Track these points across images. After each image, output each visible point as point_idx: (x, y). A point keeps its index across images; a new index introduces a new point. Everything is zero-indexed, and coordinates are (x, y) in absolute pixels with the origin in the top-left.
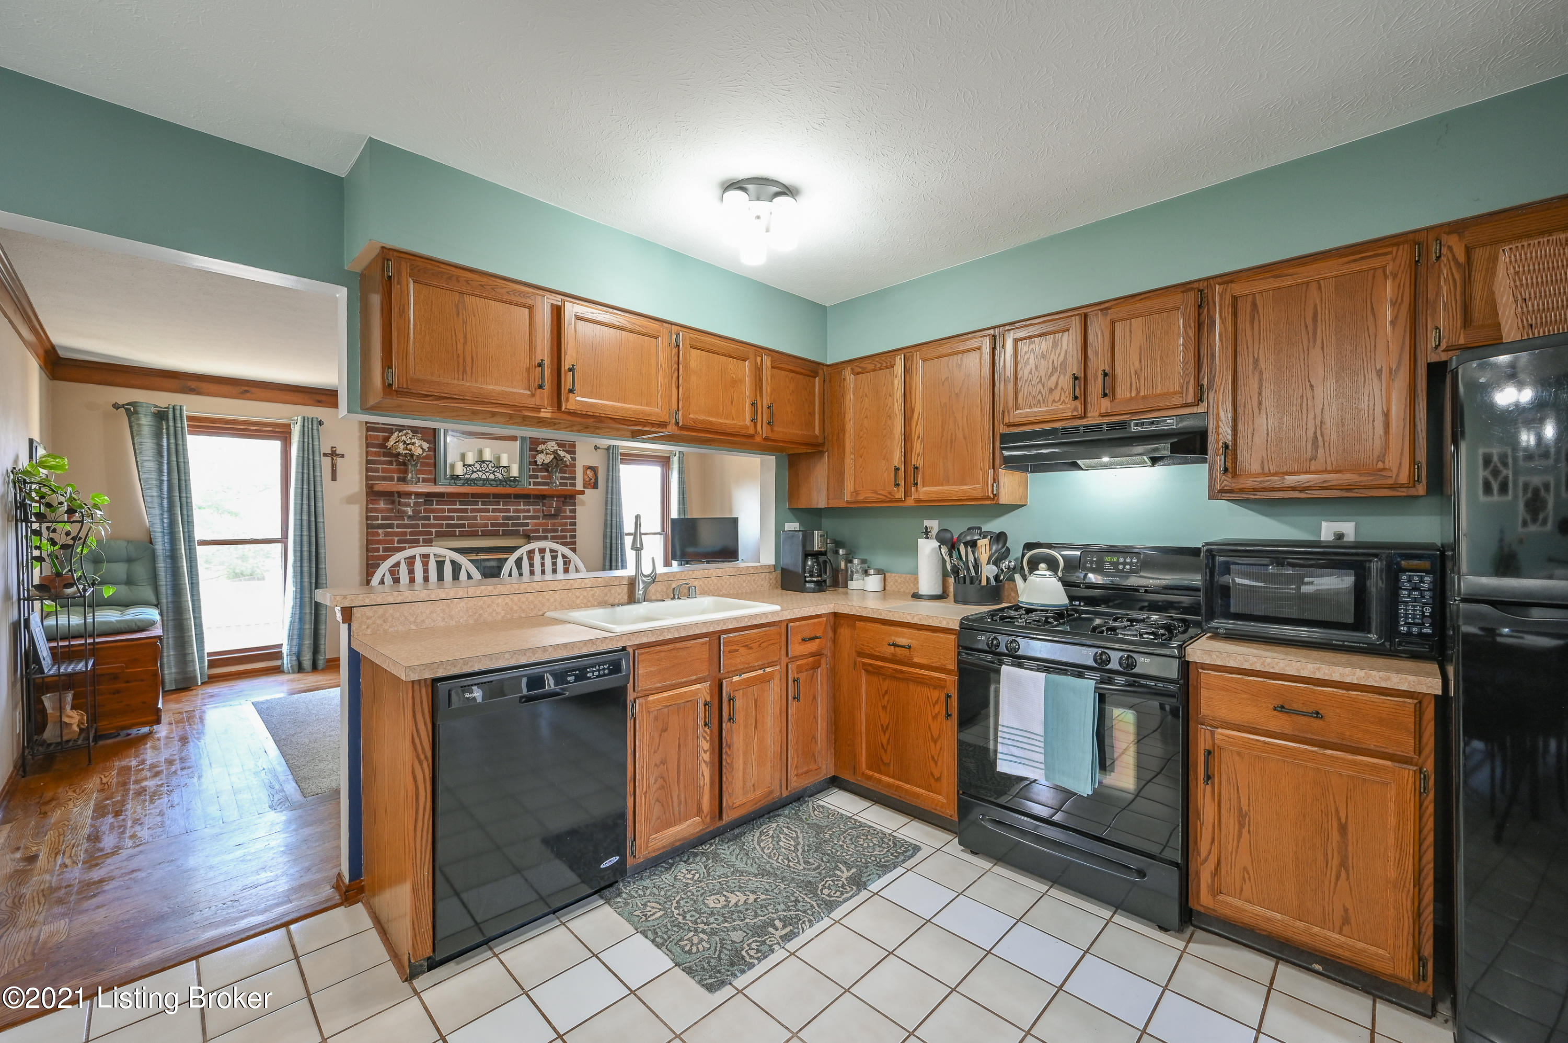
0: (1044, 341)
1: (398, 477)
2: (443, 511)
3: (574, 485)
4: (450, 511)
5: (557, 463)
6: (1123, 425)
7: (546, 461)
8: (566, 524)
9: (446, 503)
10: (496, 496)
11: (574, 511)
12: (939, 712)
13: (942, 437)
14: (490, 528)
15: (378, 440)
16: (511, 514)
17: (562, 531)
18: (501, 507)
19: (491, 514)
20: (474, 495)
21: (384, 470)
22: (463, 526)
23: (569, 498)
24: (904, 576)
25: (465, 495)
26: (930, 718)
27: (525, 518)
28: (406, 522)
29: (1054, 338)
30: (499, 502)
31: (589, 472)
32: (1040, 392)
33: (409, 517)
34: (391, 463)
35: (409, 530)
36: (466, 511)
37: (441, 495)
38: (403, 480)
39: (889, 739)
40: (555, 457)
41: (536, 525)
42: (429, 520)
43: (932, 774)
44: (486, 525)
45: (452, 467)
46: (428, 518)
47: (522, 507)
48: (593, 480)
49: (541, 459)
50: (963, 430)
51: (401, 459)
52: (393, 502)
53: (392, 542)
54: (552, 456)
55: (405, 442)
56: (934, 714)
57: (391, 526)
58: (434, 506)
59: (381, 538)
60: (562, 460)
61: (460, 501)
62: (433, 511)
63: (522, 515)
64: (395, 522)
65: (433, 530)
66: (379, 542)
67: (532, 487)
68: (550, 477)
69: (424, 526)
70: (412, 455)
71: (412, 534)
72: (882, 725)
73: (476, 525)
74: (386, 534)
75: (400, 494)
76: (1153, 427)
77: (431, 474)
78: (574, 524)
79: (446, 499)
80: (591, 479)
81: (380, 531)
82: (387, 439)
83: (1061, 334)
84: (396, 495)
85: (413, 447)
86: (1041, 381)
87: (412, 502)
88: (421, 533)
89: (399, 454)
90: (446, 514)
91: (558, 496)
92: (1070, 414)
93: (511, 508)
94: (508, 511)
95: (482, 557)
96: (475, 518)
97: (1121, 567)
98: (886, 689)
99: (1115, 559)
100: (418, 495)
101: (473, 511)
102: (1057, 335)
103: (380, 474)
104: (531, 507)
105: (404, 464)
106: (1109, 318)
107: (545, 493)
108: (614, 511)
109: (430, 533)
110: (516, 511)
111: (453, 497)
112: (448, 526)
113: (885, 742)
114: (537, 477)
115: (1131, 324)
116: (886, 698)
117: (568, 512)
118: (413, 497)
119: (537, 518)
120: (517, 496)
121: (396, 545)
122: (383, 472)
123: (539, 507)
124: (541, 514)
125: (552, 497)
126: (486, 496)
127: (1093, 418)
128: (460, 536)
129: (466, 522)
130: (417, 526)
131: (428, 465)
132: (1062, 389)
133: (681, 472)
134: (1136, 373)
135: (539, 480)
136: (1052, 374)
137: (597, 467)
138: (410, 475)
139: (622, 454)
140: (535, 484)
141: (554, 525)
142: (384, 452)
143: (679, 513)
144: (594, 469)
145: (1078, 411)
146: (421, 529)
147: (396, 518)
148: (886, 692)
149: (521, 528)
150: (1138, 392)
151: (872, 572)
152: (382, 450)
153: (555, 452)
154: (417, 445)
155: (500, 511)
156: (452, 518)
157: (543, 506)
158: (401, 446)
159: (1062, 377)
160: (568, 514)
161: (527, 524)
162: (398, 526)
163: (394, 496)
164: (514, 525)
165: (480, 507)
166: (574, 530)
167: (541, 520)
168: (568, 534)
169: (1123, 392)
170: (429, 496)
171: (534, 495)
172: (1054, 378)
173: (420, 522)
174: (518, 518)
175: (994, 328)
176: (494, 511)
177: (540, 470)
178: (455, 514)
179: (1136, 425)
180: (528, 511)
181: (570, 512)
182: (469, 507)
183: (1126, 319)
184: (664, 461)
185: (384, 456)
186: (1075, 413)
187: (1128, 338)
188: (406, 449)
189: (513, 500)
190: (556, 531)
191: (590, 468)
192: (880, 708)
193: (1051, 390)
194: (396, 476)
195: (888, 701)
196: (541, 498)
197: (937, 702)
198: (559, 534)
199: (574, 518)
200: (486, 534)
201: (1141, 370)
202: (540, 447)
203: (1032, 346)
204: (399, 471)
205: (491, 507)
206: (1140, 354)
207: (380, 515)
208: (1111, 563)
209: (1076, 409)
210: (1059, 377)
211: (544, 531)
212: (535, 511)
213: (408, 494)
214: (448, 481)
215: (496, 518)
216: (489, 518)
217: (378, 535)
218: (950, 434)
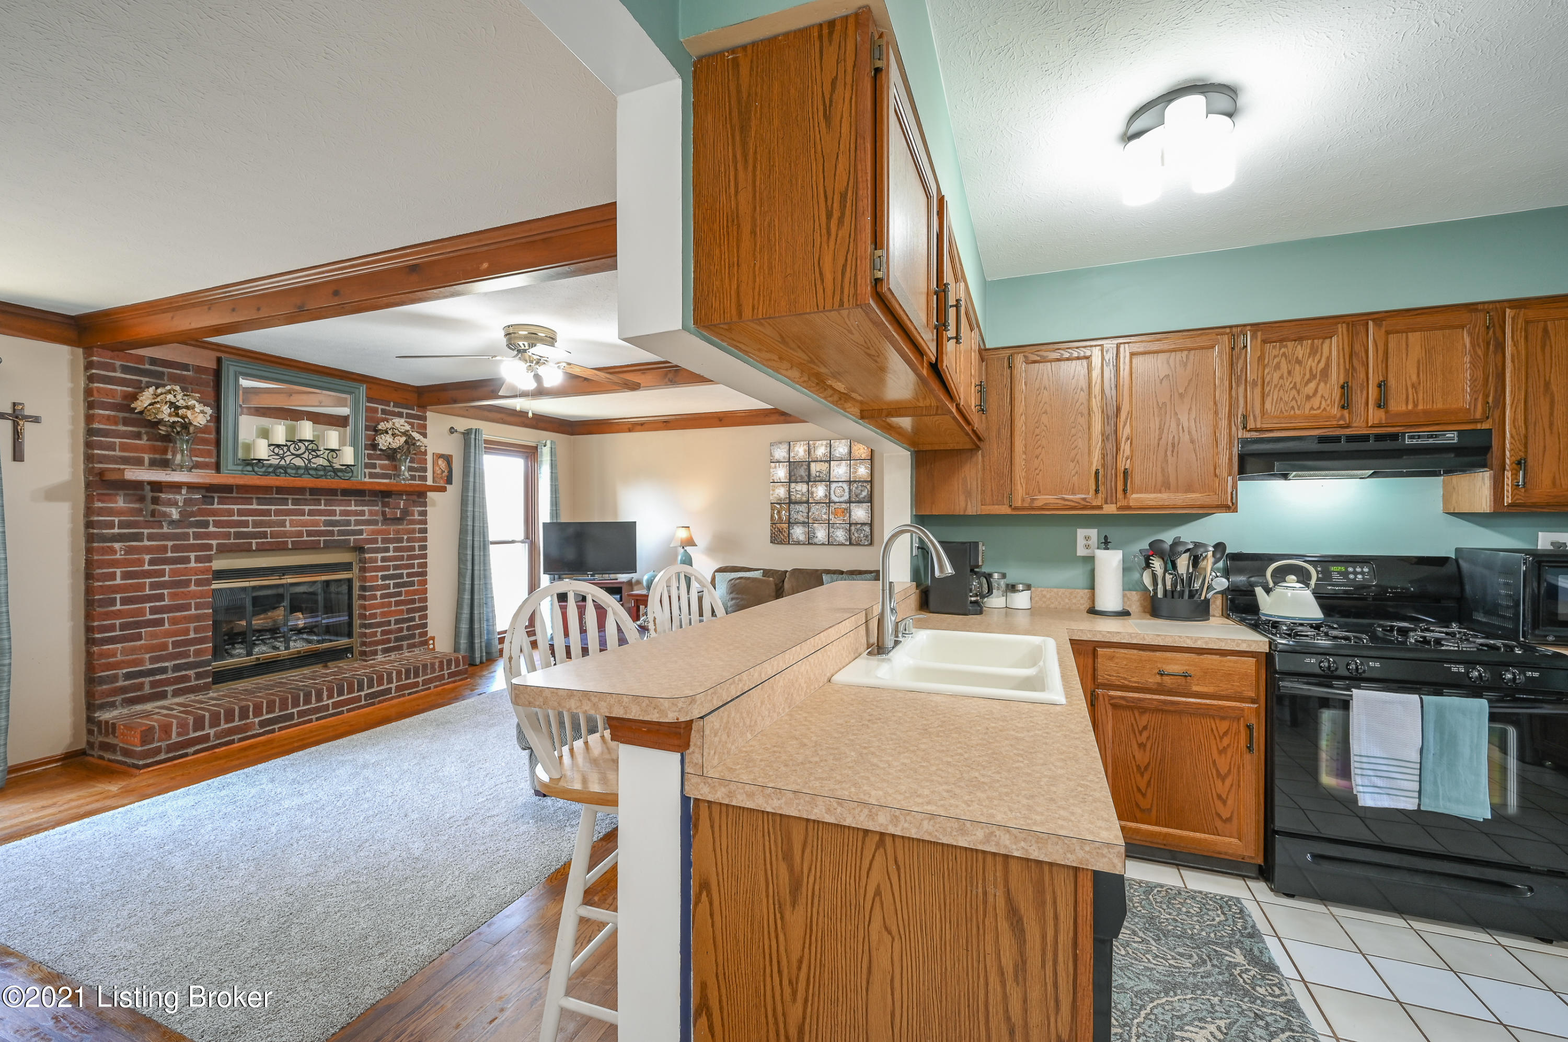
0: (1299, 347)
1: (150, 459)
2: (230, 513)
3: (424, 478)
4: (241, 513)
5: (408, 449)
6: (1394, 437)
7: (394, 446)
8: (413, 531)
9: (235, 501)
10: (314, 491)
11: (424, 513)
12: (1229, 745)
13: (1160, 439)
14: (305, 538)
15: (113, 397)
16: (337, 518)
17: (409, 540)
18: (322, 507)
19: (306, 517)
20: (280, 490)
21: (123, 447)
22: (264, 535)
23: (419, 495)
24: (1055, 590)
25: (267, 489)
26: (1215, 752)
27: (358, 523)
28: (165, 530)
29: (1313, 344)
30: (320, 500)
31: (440, 462)
32: (1294, 398)
33: (172, 523)
34: (138, 436)
35: (170, 544)
36: (267, 513)
37: (227, 489)
38: (165, 464)
39: (1149, 781)
40: (406, 442)
41: (373, 532)
42: (207, 527)
43: (1219, 815)
44: (300, 534)
45: (248, 447)
46: (206, 524)
47: (353, 508)
48: (446, 473)
49: (384, 441)
50: (1189, 433)
51: (163, 430)
52: (142, 499)
53: (140, 562)
54: (403, 439)
55: (172, 404)
56: (1221, 748)
57: (137, 537)
58: (216, 506)
59: (118, 556)
60: (414, 444)
61: (257, 498)
62: (214, 513)
63: (353, 518)
64: (146, 531)
65: (214, 542)
66: (115, 563)
67: (367, 480)
68: (396, 468)
69: (197, 536)
70: (186, 426)
71: (175, 549)
72: (1138, 767)
73: (284, 534)
74: (129, 551)
75: (157, 486)
76: (1431, 441)
77: (210, 457)
78: (425, 531)
79: (234, 495)
80: (443, 472)
81: (117, 546)
82: (134, 397)
83: (1321, 341)
84: (148, 488)
85: (189, 413)
86: (1295, 387)
87: (180, 499)
88: (193, 548)
89: (160, 422)
90: (236, 518)
91: (409, 494)
92: (1335, 423)
93: (338, 509)
94: (333, 513)
95: (290, 581)
96: (283, 524)
97: (1352, 576)
98: (1144, 723)
99: (1343, 569)
100: (192, 487)
101: (278, 513)
102: (1316, 341)
103: (118, 453)
104: (365, 508)
105: (167, 438)
106: (1383, 329)
107: (389, 489)
108: (477, 514)
109: (209, 547)
110: (343, 513)
111: (247, 492)
112: (238, 535)
113: (1143, 786)
114: (374, 466)
115: (1407, 338)
116: (1145, 734)
117: (416, 514)
118: (184, 491)
119: (375, 523)
120: (346, 492)
121: (146, 567)
122: (122, 450)
123: (377, 508)
124: (380, 518)
125: (400, 494)
126: (300, 490)
127: (1358, 428)
128: (258, 550)
129: (268, 530)
130: (185, 536)
131: (205, 442)
132: (1322, 396)
133: (553, 466)
134: (1413, 386)
135: (378, 470)
136: (1309, 381)
137: (451, 456)
138: (179, 457)
139: (486, 442)
140: (372, 475)
141: (397, 532)
142: (124, 418)
143: (552, 516)
144: (448, 459)
145: (1345, 420)
146: (192, 541)
147: (148, 524)
148: (1145, 728)
149: (352, 538)
150: (1416, 405)
151: (1020, 587)
152: (121, 415)
153: (405, 434)
154: (197, 410)
155: (320, 513)
156: (245, 524)
157: (383, 506)
158: (166, 409)
159: (1322, 384)
160: (417, 517)
161: (360, 532)
162: (151, 537)
163: (143, 489)
164: (341, 533)
165: (290, 507)
166: (425, 539)
167: (380, 527)
168: (417, 544)
169: (1397, 405)
170: (209, 490)
171: (370, 491)
172: (1312, 385)
173: (191, 531)
174: (348, 523)
175: (1231, 327)
176: (311, 513)
177: (379, 458)
178: (250, 518)
179: (1411, 437)
180: (362, 513)
181: (420, 515)
182: (273, 508)
183: (1403, 332)
184: (531, 453)
185: (125, 424)
186: (1342, 422)
187: (1404, 351)
188: (177, 415)
189: (340, 498)
190: (400, 540)
191: (441, 456)
192: (1135, 746)
193: (1308, 398)
194: (146, 457)
195: (1148, 738)
196: (384, 495)
197: (1226, 733)
198: (405, 544)
199: (425, 522)
200: (299, 547)
201: (1419, 383)
202: (382, 426)
203: (1283, 350)
204: (154, 450)
205: (307, 508)
206: (1418, 368)
207: (117, 520)
208: (1339, 573)
209: (1342, 417)
210: (1318, 384)
211: (384, 541)
212: (371, 513)
213: (176, 487)
214: (240, 468)
215: (316, 523)
216: (304, 524)
217: (114, 552)
218: (1171, 437)
